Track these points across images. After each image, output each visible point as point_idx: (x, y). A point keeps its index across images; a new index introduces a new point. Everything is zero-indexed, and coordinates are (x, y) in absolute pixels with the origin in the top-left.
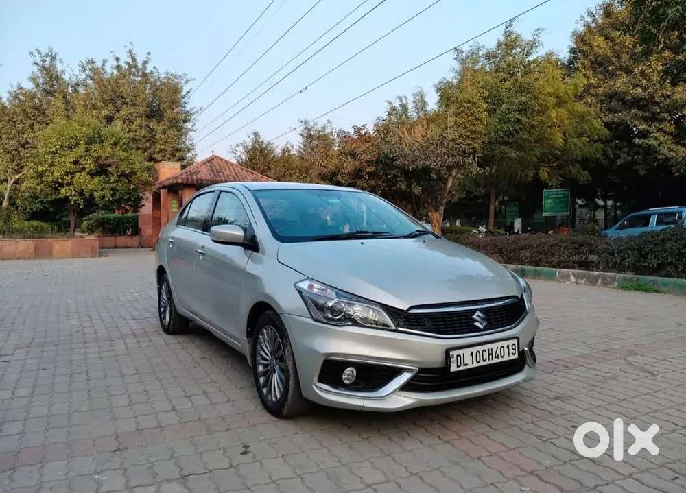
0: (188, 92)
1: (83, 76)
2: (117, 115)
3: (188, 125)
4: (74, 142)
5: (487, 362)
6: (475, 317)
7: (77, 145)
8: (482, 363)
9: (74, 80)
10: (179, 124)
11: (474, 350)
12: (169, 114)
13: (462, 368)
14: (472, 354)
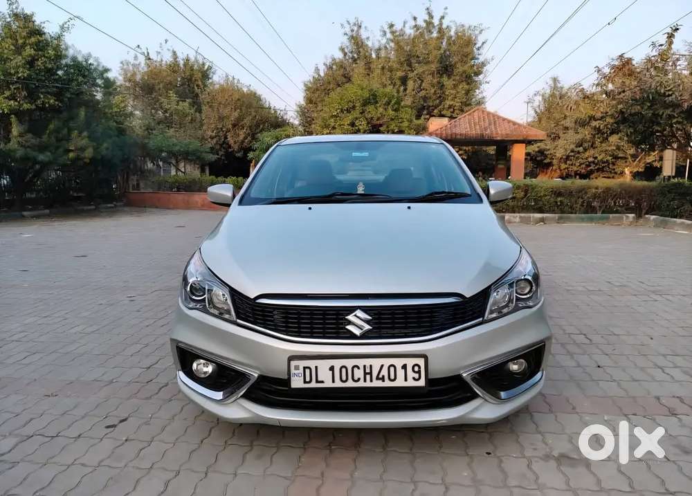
0: (483, 43)
1: (384, 41)
2: (411, 75)
3: (481, 77)
4: (351, 105)
5: (361, 384)
6: (351, 317)
7: (354, 107)
8: (350, 384)
9: (377, 46)
10: (470, 78)
11: (337, 363)
12: (460, 68)
13: (313, 385)
14: (332, 369)
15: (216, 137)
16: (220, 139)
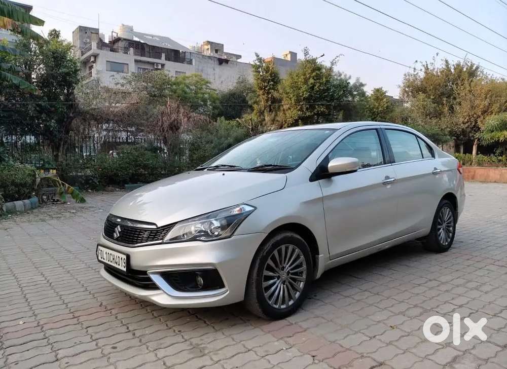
6: (116, 229)
8: (110, 263)
11: (107, 251)
14: (106, 254)
15: (468, 122)
16: (471, 124)
